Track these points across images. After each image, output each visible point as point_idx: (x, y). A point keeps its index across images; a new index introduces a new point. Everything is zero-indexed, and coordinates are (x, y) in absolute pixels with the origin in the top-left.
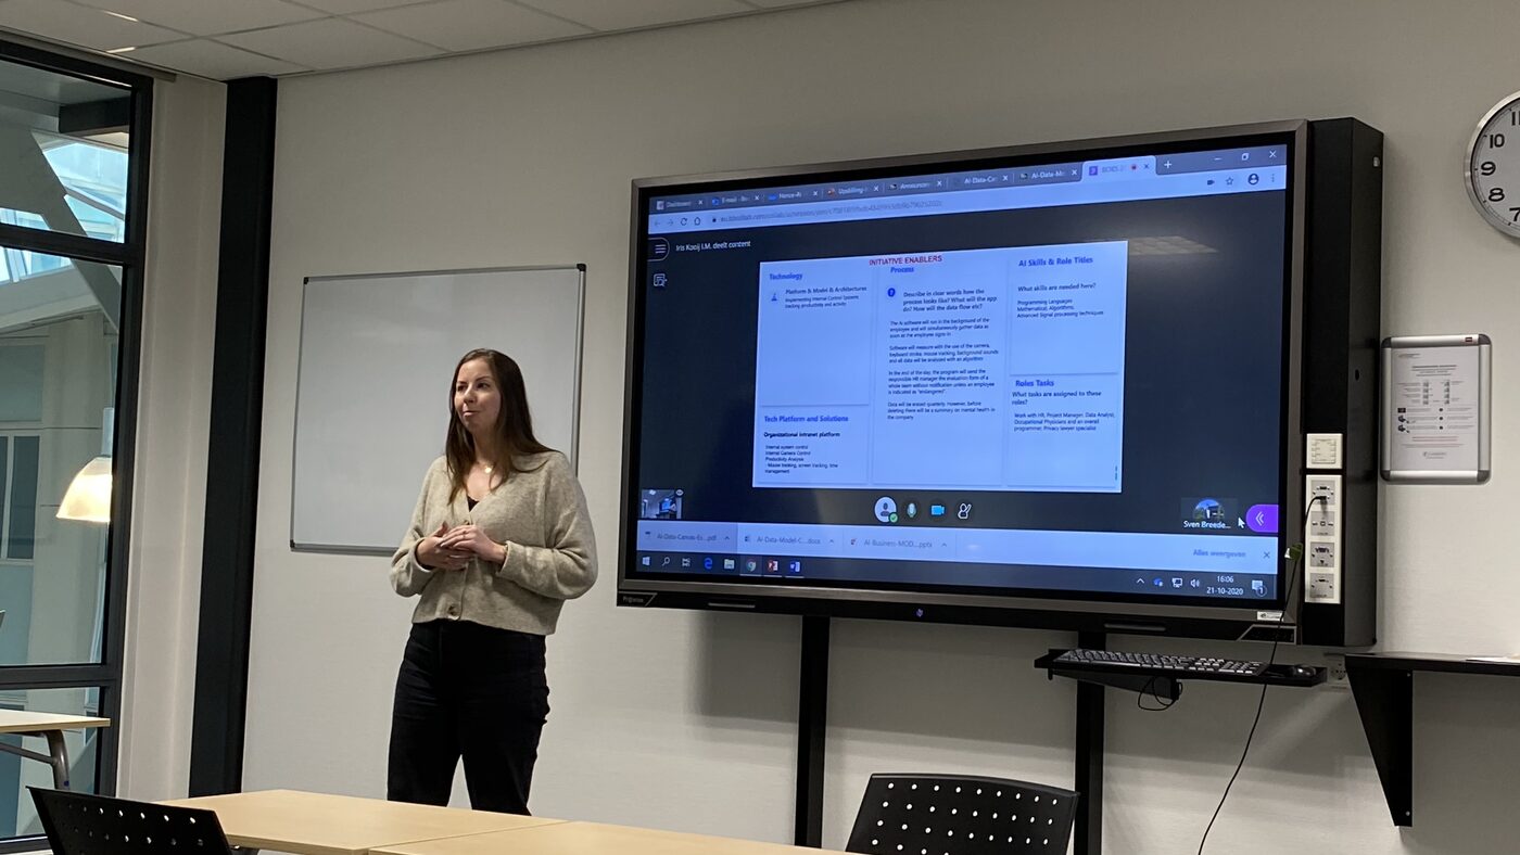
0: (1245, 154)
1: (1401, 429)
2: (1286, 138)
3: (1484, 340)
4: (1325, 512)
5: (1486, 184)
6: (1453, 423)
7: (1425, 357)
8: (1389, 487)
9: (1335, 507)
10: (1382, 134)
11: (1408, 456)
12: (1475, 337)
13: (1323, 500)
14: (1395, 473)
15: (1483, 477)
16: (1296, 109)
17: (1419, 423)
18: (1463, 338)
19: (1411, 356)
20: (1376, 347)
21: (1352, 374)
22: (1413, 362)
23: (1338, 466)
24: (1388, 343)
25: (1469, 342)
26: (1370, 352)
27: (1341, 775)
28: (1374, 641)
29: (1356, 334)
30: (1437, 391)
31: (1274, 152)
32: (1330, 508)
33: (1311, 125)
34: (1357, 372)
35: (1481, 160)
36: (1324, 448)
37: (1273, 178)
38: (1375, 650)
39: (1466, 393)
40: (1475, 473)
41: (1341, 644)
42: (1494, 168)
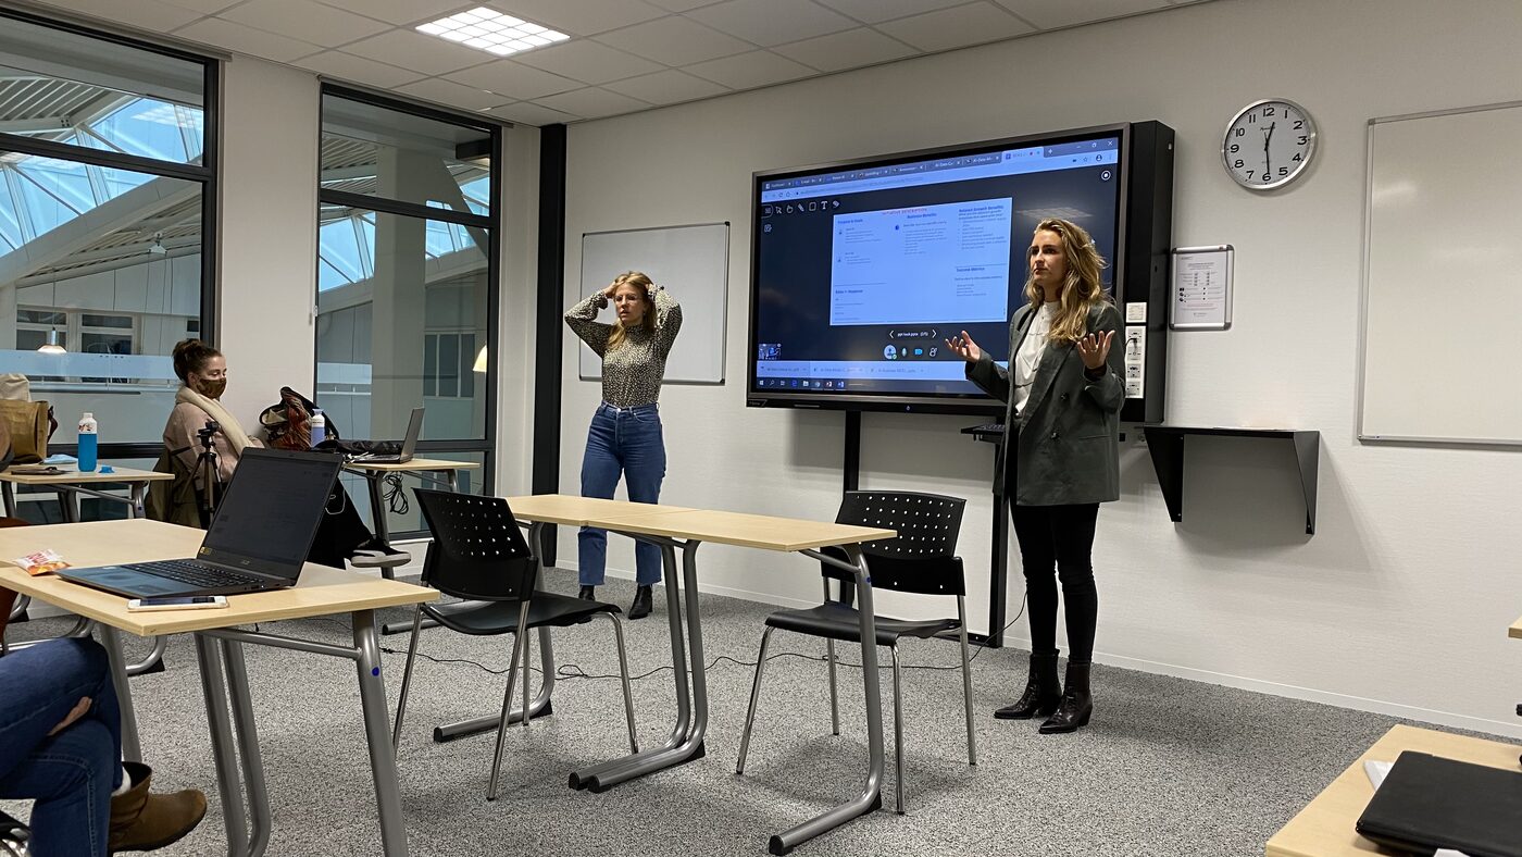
0: (1094, 144)
1: (1181, 300)
2: (1118, 134)
3: (1230, 248)
4: (1136, 347)
5: (1233, 157)
6: (1211, 296)
7: (1196, 258)
8: (1174, 333)
9: (1142, 344)
10: (1174, 131)
11: (1184, 314)
12: (1225, 247)
13: (1135, 340)
14: (1176, 325)
15: (1227, 326)
16: (1123, 117)
17: (1192, 296)
18: (1217, 247)
19: (1187, 258)
20: (1168, 253)
21: (1153, 269)
22: (1189, 262)
23: (1144, 321)
24: (1175, 251)
25: (1221, 250)
26: (1164, 257)
27: (1142, 494)
28: (1163, 420)
29: (1156, 246)
30: (1202, 278)
31: (1110, 142)
32: (1138, 345)
33: (1132, 126)
34: (1156, 269)
35: (1230, 144)
36: (1137, 311)
37: (1110, 157)
38: (1163, 425)
39: (1218, 279)
40: (1222, 325)
41: (1143, 420)
42: (1238, 148)
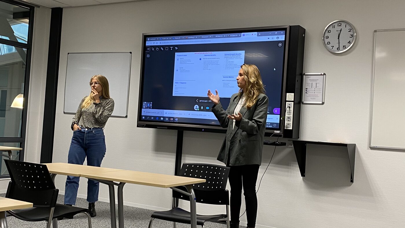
0: (276, 32)
1: (306, 93)
2: (285, 29)
3: (325, 74)
4: (290, 110)
5: (327, 41)
6: (317, 92)
7: (312, 77)
8: (303, 105)
9: (292, 109)
10: (305, 29)
11: (307, 99)
12: (323, 74)
13: (289, 107)
14: (304, 102)
15: (323, 103)
16: (287, 23)
17: (310, 92)
18: (320, 74)
19: (309, 77)
20: (302, 75)
21: (296, 81)
22: (310, 79)
23: (293, 100)
24: (304, 74)
25: (321, 75)
26: (300, 76)
27: (291, 166)
28: (299, 138)
29: (298, 72)
30: (314, 85)
31: (283, 32)
33: (290, 27)
34: (298, 81)
35: (326, 35)
36: (290, 96)
37: (282, 38)
38: (299, 140)
39: (320, 86)
40: (321, 103)
41: (292, 137)
42: (328, 37)
